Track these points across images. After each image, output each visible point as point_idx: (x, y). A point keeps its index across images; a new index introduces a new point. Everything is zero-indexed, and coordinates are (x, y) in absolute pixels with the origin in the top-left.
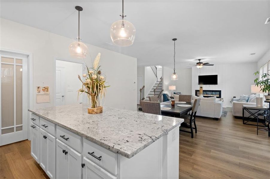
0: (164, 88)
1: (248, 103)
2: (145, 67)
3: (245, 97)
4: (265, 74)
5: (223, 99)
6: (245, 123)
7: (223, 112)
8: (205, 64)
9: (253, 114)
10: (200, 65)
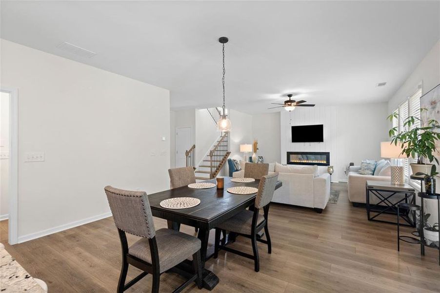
0: (231, 149)
1: (374, 176)
2: (196, 109)
3: (369, 164)
4: (410, 119)
5: (332, 167)
6: (371, 217)
7: (331, 193)
8: (300, 103)
9: (386, 199)
10: (290, 105)
